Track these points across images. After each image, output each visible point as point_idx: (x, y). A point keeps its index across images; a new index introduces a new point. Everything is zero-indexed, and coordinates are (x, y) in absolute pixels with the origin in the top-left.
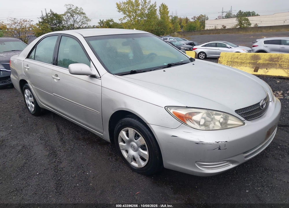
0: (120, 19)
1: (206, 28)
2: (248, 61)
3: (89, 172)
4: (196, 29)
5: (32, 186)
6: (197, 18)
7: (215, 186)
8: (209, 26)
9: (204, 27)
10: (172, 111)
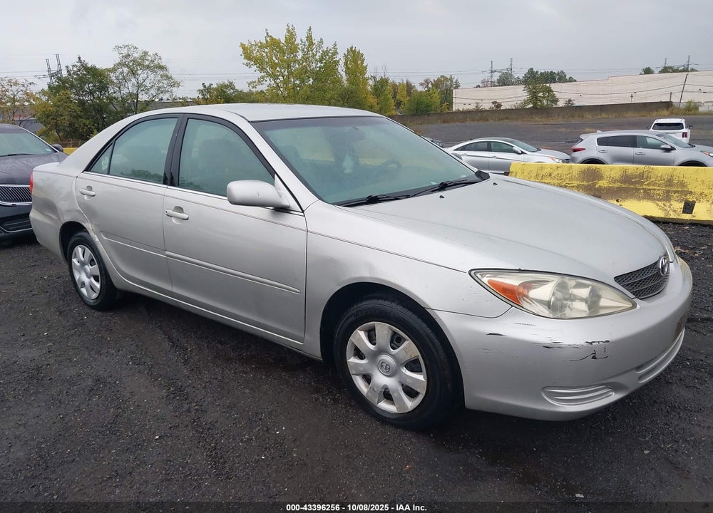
0: (251, 83)
1: (455, 108)
2: (575, 183)
3: (280, 429)
4: (431, 110)
5: (152, 464)
6: (432, 84)
7: (575, 445)
8: (461, 102)
9: (451, 103)
10: (485, 280)
